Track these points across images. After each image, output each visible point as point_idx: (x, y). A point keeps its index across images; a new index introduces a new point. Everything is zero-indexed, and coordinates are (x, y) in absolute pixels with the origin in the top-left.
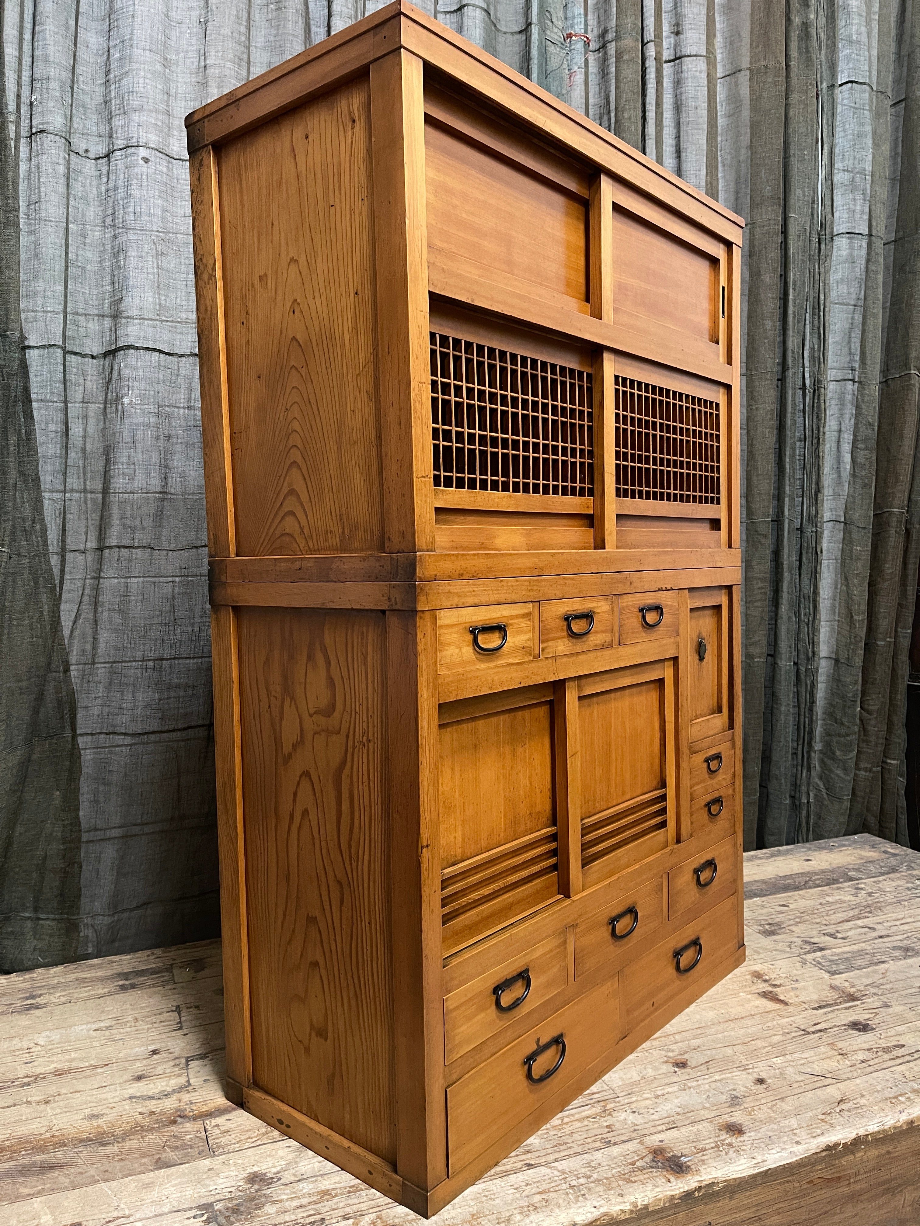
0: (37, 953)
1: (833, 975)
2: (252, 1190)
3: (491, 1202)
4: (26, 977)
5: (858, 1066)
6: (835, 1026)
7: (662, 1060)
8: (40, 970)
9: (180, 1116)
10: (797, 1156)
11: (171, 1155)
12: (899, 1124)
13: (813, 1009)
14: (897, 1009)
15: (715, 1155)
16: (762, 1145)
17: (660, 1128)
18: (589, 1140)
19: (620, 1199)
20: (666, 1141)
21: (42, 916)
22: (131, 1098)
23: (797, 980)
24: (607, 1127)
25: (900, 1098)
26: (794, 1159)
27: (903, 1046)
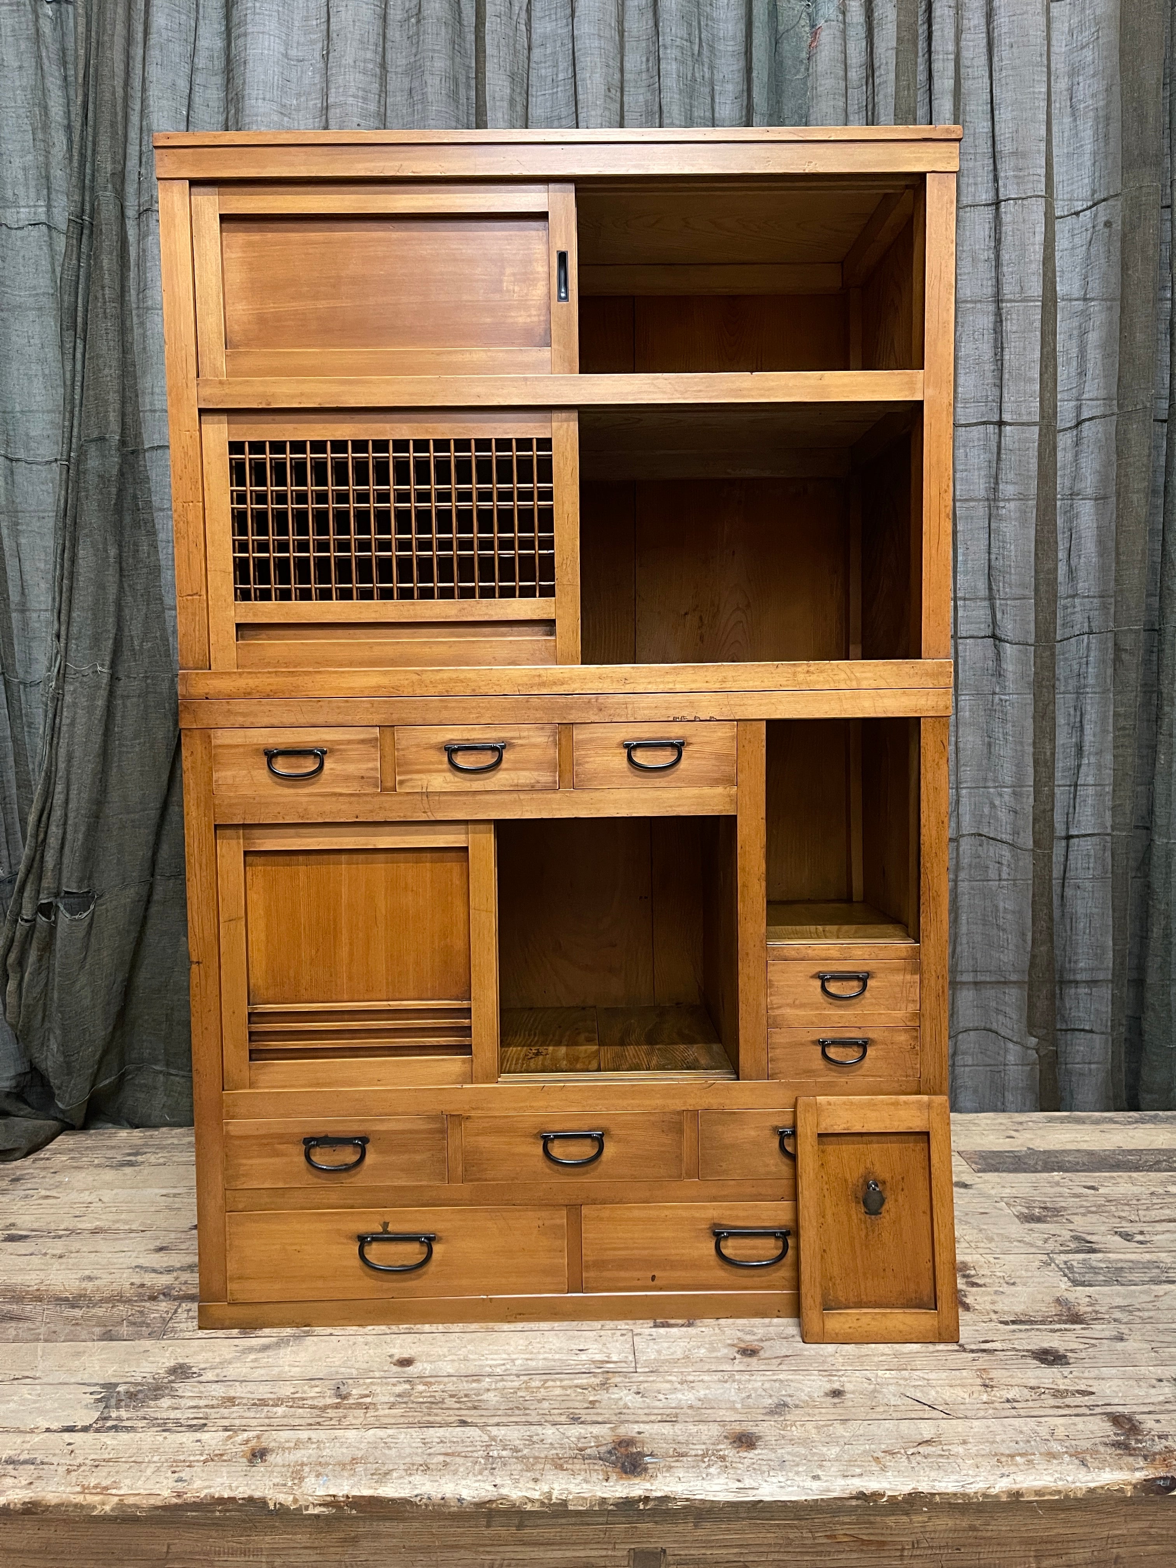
0: (166, 1110)
1: (1077, 1285)
2: (166, 1380)
3: (387, 1452)
4: (148, 1133)
5: (997, 1405)
6: (1014, 1349)
7: (729, 1342)
8: (164, 1129)
9: (164, 1294)
10: (808, 1494)
11: (124, 1330)
12: (993, 1491)
13: (1001, 1322)
14: (1130, 1345)
15: (695, 1464)
16: (765, 1468)
17: (653, 1418)
18: (556, 1411)
19: (531, 1485)
20: (646, 1435)
21: (173, 1071)
22: (136, 1267)
23: (1014, 1284)
24: (591, 1402)
25: (1018, 1458)
26: (803, 1498)
27: (1093, 1393)
